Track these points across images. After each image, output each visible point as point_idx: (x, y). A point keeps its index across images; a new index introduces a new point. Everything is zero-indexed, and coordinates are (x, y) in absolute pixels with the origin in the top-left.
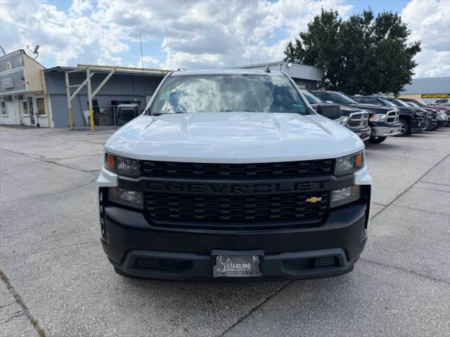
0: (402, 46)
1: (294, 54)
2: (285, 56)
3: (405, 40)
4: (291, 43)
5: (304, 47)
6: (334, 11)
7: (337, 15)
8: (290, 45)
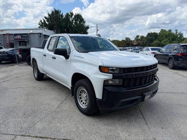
0: (84, 26)
1: (43, 25)
2: (39, 26)
3: (85, 24)
4: (41, 20)
5: (47, 23)
6: (59, 10)
7: (60, 12)
8: (41, 21)
